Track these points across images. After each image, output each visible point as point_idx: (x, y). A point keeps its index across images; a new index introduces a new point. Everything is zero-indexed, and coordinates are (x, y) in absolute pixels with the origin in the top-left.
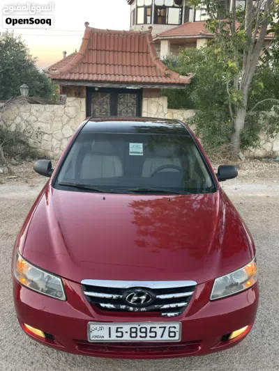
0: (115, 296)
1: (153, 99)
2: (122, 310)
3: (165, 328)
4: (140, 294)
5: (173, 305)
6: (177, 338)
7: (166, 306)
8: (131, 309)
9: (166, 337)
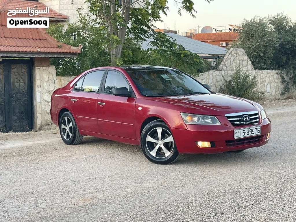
0: (239, 119)
1: (44, 68)
2: (242, 124)
3: (256, 129)
4: (246, 117)
5: (255, 121)
6: (260, 133)
7: (254, 121)
8: (245, 123)
9: (257, 133)
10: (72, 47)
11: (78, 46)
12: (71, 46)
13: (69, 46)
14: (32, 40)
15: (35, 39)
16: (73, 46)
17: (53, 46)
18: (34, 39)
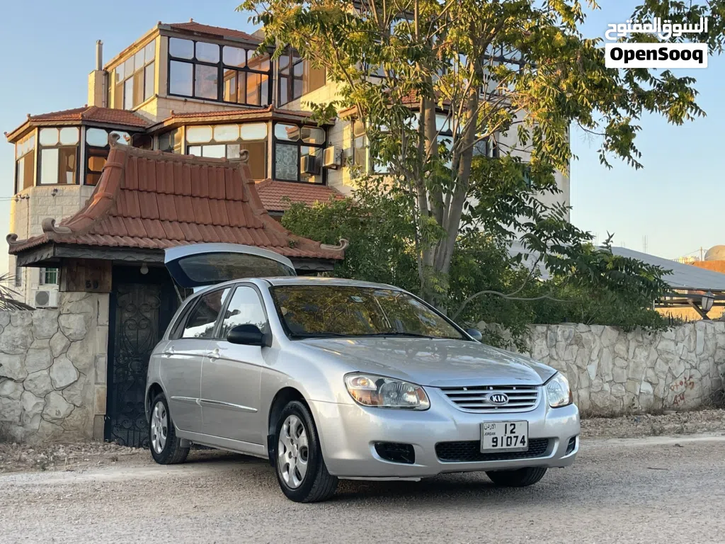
10: (323, 246)
11: (338, 244)
12: (322, 243)
13: (317, 243)
14: (228, 228)
15: (236, 226)
16: (327, 243)
17: (276, 242)
18: (232, 227)
